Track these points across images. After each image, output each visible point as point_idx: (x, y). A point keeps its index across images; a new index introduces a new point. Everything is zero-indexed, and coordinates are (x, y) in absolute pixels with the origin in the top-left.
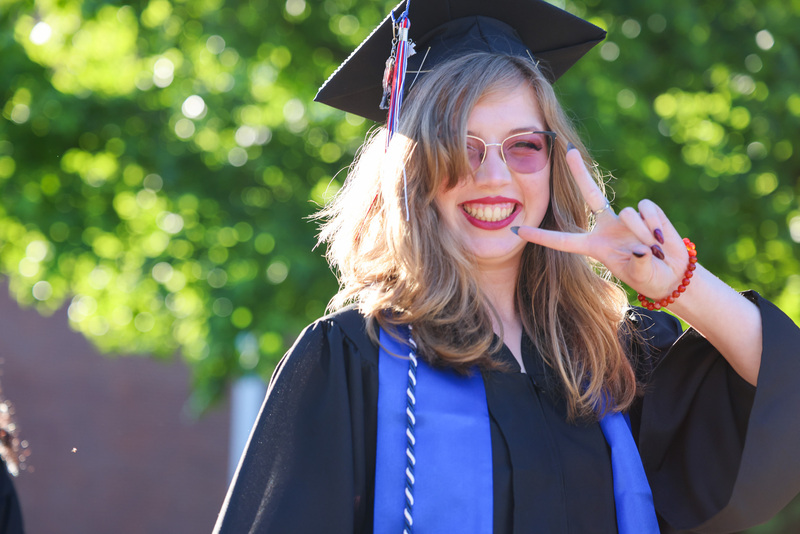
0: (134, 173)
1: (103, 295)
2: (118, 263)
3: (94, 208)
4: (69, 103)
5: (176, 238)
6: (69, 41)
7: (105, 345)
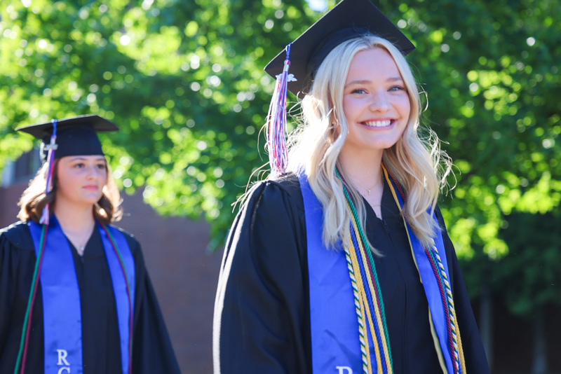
0: (180, 119)
1: (161, 185)
2: (170, 167)
3: (158, 136)
4: (145, 80)
5: (203, 154)
6: (140, 45)
7: (162, 211)
